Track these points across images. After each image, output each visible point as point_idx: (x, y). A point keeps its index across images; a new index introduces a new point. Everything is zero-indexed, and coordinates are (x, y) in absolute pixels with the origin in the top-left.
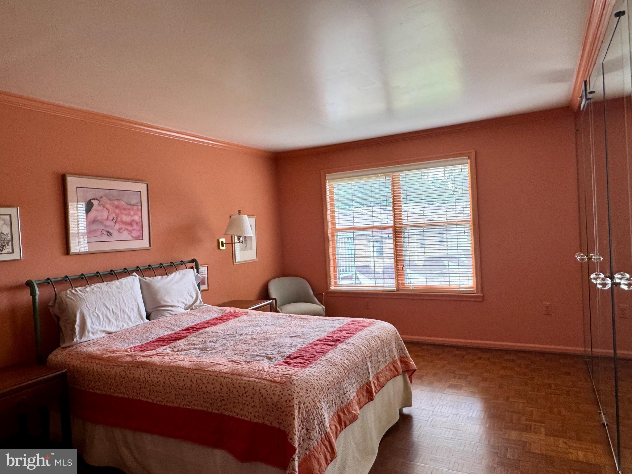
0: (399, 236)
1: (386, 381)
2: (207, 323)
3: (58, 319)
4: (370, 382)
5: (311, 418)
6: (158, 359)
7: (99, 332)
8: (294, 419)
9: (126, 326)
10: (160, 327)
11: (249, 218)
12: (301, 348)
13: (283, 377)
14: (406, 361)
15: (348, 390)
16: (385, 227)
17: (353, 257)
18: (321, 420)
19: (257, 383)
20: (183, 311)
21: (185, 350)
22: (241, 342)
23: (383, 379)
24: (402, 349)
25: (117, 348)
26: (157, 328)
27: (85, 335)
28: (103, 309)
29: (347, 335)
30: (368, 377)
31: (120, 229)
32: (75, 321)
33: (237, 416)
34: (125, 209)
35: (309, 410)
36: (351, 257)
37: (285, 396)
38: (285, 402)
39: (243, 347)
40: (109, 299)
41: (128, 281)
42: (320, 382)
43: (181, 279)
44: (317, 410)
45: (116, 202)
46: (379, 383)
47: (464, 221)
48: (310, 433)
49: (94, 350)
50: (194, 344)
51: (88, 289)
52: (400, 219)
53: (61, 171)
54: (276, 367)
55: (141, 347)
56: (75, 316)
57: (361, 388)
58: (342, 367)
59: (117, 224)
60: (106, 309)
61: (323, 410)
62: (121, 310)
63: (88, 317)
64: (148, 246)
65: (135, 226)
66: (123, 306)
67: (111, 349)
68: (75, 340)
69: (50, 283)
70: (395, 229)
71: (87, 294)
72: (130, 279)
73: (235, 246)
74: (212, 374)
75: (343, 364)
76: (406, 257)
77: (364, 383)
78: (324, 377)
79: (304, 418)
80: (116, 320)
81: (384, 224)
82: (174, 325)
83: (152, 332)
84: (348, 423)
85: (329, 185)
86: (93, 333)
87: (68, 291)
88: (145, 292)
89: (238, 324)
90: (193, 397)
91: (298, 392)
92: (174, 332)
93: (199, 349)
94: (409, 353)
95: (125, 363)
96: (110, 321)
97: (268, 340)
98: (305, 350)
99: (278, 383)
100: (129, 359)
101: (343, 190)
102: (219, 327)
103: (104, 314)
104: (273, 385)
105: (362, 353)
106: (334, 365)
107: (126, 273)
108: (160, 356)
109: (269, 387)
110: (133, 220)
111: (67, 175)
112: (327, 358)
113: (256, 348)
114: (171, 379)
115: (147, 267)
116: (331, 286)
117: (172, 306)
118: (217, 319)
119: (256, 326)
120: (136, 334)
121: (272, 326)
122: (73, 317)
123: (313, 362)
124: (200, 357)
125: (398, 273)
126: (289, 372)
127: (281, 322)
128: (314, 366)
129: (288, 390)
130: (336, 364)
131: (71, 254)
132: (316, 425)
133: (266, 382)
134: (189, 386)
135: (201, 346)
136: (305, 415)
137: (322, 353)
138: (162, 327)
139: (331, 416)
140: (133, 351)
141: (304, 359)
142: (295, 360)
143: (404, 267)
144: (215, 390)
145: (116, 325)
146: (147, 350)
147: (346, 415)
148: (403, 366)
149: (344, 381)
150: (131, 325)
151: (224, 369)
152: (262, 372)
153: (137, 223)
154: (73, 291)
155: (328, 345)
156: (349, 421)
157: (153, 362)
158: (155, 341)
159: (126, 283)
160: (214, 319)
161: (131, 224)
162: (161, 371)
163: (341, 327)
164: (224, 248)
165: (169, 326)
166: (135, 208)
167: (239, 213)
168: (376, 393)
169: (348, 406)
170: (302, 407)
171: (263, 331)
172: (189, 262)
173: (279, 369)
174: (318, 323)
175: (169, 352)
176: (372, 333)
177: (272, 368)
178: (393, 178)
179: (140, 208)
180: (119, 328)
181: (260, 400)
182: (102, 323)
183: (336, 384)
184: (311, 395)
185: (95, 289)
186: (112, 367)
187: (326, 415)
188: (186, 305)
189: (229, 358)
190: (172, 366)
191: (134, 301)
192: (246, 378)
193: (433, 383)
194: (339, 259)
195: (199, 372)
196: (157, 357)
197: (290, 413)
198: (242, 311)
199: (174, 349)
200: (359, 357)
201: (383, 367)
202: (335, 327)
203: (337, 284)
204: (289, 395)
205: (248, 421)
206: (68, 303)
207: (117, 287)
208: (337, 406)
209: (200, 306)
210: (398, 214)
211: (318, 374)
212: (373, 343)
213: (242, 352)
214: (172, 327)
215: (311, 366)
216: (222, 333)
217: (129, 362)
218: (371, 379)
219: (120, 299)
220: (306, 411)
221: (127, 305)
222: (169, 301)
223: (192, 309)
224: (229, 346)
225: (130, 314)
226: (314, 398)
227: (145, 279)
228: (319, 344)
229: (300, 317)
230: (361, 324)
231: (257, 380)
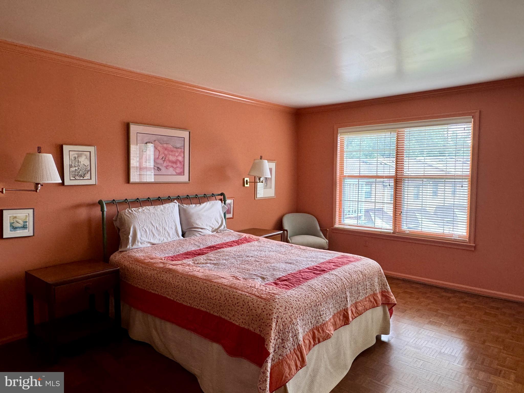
0: (399, 185)
1: (364, 310)
2: (225, 244)
3: (119, 230)
4: (347, 309)
5: (286, 331)
6: (181, 268)
7: (145, 243)
8: (271, 329)
9: (166, 240)
10: (190, 244)
11: (268, 162)
12: (291, 273)
13: (268, 295)
14: (387, 296)
15: (324, 313)
16: (387, 177)
17: (356, 201)
18: (296, 334)
19: (247, 297)
20: (211, 233)
21: (203, 264)
22: (245, 262)
23: (361, 308)
24: (384, 285)
25: (155, 256)
26: (188, 244)
27: (135, 244)
28: (150, 226)
29: (333, 267)
30: (345, 304)
31: (167, 166)
32: (129, 233)
33: (230, 320)
34: (172, 151)
35: (285, 324)
36: (355, 201)
37: (267, 310)
38: (266, 315)
39: (246, 267)
40: (155, 219)
41: (170, 207)
42: (298, 303)
43: (210, 208)
44: (292, 325)
45: (165, 145)
46: (357, 310)
47: (463, 176)
48: (284, 343)
49: (140, 255)
50: (211, 260)
51: (140, 210)
52: (401, 171)
53: (126, 120)
54: (265, 286)
55: (172, 258)
56: (130, 229)
57: (338, 313)
58: (321, 293)
59: (165, 162)
60: (152, 226)
61: (298, 326)
62: (163, 228)
63: (138, 230)
64: (188, 180)
65: (179, 165)
66: (164, 225)
67: (151, 256)
68: (128, 247)
69: (115, 203)
70: (396, 179)
71: (139, 214)
72: (171, 204)
73: (257, 184)
74: (216, 285)
75: (322, 291)
76: (405, 205)
77: (341, 309)
78: (303, 300)
79: (280, 330)
80: (159, 235)
81: (386, 174)
82: (201, 244)
83: (184, 247)
84: (321, 340)
85: (341, 138)
86: (141, 243)
87: (126, 210)
88: (182, 215)
89: (248, 248)
90: (201, 301)
91: (277, 309)
92: (199, 248)
93: (213, 264)
94: (391, 289)
95: (158, 268)
96: (154, 235)
97: (267, 263)
98: (293, 275)
99: (264, 299)
100: (161, 265)
101: (366, 142)
102: (233, 249)
103: (150, 230)
104: (259, 300)
105: (342, 284)
106: (314, 290)
107: (169, 200)
108: (184, 266)
109: (255, 301)
110: (178, 160)
111: (131, 123)
112: (309, 284)
113: (255, 268)
114: (187, 285)
115: (186, 197)
116: (335, 224)
117: (202, 229)
118: (234, 242)
119: (262, 251)
120: (172, 247)
121: (275, 252)
122: (128, 229)
123: (296, 286)
124: (211, 270)
125: (395, 217)
126: (274, 291)
127: (283, 250)
128: (297, 290)
129: (270, 306)
130: (316, 290)
131: (130, 183)
132: (290, 337)
133: (254, 297)
134: (199, 291)
135: (215, 262)
136: (281, 328)
137: (307, 279)
138: (192, 244)
139: (306, 332)
140: (166, 259)
141: (290, 283)
142: (282, 283)
143: (401, 213)
144: (216, 297)
145: (158, 239)
146: (176, 260)
147: (320, 333)
148: (384, 299)
149: (321, 305)
150: (170, 240)
151: (225, 281)
152: (253, 288)
153: (180, 162)
154: (130, 211)
155: (314, 273)
156: (323, 339)
157: (177, 270)
158: (184, 254)
159: (168, 207)
160: (231, 242)
161: (175, 162)
162: (181, 277)
163: (330, 260)
164: (248, 185)
165: (197, 243)
166: (179, 150)
167: (261, 158)
168: (353, 319)
169: (323, 326)
170: (280, 321)
171: (266, 256)
172: (219, 195)
173: (267, 288)
174: (313, 254)
175: (192, 263)
176: (356, 268)
177: (262, 286)
178: (398, 134)
179: (183, 151)
180: (160, 241)
181: (247, 310)
182: (148, 237)
183: (313, 306)
184: (288, 312)
185: (145, 210)
186: (150, 270)
187: (301, 331)
188: (213, 228)
189: (233, 274)
190: (189, 275)
191: (173, 223)
192: (240, 291)
193: (415, 317)
194: (345, 201)
195: (207, 282)
196: (181, 266)
197: (269, 324)
198: (255, 238)
199: (195, 262)
200: (338, 286)
201: (363, 298)
202: (325, 259)
203: (341, 223)
204: (270, 310)
205: (237, 325)
206: (126, 219)
207: (161, 210)
208: (312, 325)
209: (223, 231)
210: (400, 166)
211: (298, 296)
212: (354, 276)
213: (243, 271)
214: (199, 244)
215: (294, 289)
216: (234, 253)
217: (161, 267)
218: (349, 306)
219: (163, 220)
220: (283, 324)
221: (167, 224)
222: (200, 224)
223: (217, 232)
224: (236, 264)
225: (169, 231)
226: (291, 315)
227: (183, 206)
228: (306, 272)
229: (300, 247)
230: (349, 259)
231: (247, 294)
